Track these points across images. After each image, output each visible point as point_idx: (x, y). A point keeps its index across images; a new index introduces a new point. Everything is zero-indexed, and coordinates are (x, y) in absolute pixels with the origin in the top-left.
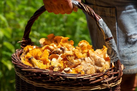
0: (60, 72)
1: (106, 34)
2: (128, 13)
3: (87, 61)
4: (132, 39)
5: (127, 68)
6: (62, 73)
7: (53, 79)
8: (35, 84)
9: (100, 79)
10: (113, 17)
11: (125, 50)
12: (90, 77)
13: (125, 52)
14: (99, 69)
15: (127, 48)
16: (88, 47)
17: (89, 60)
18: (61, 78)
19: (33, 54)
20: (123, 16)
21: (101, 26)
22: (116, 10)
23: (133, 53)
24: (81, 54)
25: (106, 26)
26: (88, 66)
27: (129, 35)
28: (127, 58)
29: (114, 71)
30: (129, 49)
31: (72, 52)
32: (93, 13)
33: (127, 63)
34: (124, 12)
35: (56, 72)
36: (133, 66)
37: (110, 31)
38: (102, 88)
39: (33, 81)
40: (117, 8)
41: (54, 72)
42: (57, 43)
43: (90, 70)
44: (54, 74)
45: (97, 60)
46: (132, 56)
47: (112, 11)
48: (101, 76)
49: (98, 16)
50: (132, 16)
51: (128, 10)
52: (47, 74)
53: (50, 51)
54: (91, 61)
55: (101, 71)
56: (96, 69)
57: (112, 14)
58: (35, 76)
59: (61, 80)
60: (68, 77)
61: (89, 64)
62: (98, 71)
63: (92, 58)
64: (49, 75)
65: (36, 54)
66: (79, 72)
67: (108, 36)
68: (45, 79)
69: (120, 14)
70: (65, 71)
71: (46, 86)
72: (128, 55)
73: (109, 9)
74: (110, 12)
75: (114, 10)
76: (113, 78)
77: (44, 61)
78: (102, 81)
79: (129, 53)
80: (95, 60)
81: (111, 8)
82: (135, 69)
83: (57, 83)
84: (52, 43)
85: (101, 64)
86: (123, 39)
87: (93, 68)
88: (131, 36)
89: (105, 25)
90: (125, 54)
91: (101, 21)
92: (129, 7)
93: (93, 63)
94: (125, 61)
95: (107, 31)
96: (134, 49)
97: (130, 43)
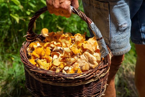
0: (61, 73)
1: (97, 35)
2: (119, 7)
3: (82, 58)
4: (123, 28)
5: (118, 51)
6: (62, 74)
7: (56, 79)
8: (41, 81)
9: (93, 74)
10: (106, 10)
11: (116, 37)
12: (85, 75)
13: (117, 38)
14: (92, 66)
15: (118, 35)
16: (82, 40)
17: (84, 58)
18: (62, 78)
19: (38, 53)
20: (115, 9)
21: (93, 29)
22: (109, 5)
23: (123, 38)
24: (77, 49)
25: (97, 29)
26: (83, 63)
27: (120, 25)
28: (118, 43)
29: (104, 64)
30: (119, 35)
31: (69, 49)
32: (86, 18)
33: (118, 47)
34: (116, 6)
35: (57, 73)
36: (123, 49)
37: (100, 32)
38: (95, 80)
39: (40, 79)
40: (110, 3)
41: (56, 73)
42: (56, 39)
43: (85, 66)
44: (56, 76)
45: (90, 59)
46: (122, 41)
47: (105, 5)
48: (94, 73)
49: (90, 20)
50: (122, 9)
51: (120, 4)
52: (51, 75)
53: (51, 49)
54: (86, 58)
55: (94, 68)
56: (89, 66)
57: (105, 8)
58: (41, 76)
59: (62, 80)
60: (67, 78)
61: (84, 61)
62: (91, 68)
63: (86, 56)
64: (52, 76)
65: (40, 53)
66: (76, 70)
67: (98, 37)
68: (49, 78)
69: (112, 8)
70: (65, 70)
71: (50, 83)
72: (118, 40)
73: (103, 3)
74: (104, 6)
75: (107, 5)
76: (103, 70)
77: (47, 59)
78: (95, 76)
79: (120, 39)
80: (89, 58)
81: (105, 3)
82: (124, 51)
83: (59, 81)
84: (52, 41)
85: (93, 62)
86: (115, 28)
87: (87, 64)
88: (122, 25)
89: (96, 27)
90: (116, 41)
91: (92, 24)
92: (120, 2)
93: (87, 60)
94: (116, 46)
95: (97, 33)
96: (124, 36)
97: (121, 31)
